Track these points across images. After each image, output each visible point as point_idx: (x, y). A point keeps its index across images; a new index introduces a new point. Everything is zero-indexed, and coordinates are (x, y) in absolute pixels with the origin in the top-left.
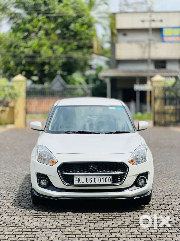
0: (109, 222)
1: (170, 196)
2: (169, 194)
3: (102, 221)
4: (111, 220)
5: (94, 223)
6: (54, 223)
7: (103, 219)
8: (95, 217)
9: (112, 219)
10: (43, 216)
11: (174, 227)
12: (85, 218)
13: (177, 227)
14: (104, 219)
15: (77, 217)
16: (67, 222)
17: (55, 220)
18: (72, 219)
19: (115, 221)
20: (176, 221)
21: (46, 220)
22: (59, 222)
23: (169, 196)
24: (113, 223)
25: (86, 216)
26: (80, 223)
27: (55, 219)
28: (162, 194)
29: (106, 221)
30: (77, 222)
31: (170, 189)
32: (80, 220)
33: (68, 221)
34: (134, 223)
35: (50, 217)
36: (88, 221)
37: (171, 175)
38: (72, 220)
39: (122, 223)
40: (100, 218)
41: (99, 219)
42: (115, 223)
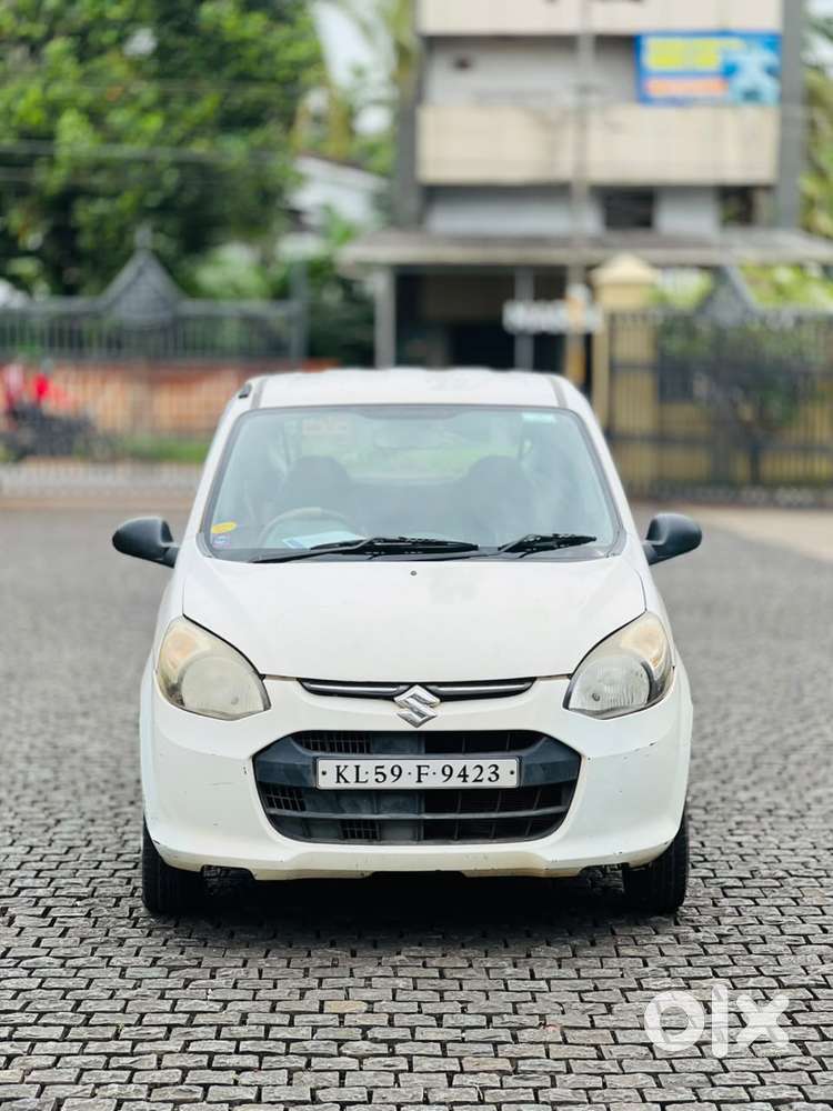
0: (427, 1064)
1: (744, 887)
2: (741, 879)
3: (389, 1061)
4: (437, 1049)
5: (342, 1074)
6: (105, 1076)
7: (391, 1043)
8: (342, 1034)
9: (443, 1044)
10: (45, 1025)
11: (807, 1099)
12: (288, 1042)
13: (822, 1098)
14: (399, 1048)
15: (242, 1031)
16: (185, 1070)
17: (109, 1055)
18: (213, 1046)
19: (460, 1058)
20: (806, 1053)
21: (59, 1057)
22: (134, 1071)
23: (745, 892)
24: (450, 1075)
25: (291, 1024)
26: (260, 1078)
27: (112, 1047)
28: (703, 878)
29: (409, 1057)
30: (240, 1070)
31: (740, 844)
32: (261, 1055)
33: (189, 1061)
34: (569, 1071)
35: (84, 1033)
36: (302, 1062)
37: (732, 761)
38: (211, 1055)
39: (502, 1073)
40: (375, 1040)
41: (365, 1046)
42: (462, 1072)
